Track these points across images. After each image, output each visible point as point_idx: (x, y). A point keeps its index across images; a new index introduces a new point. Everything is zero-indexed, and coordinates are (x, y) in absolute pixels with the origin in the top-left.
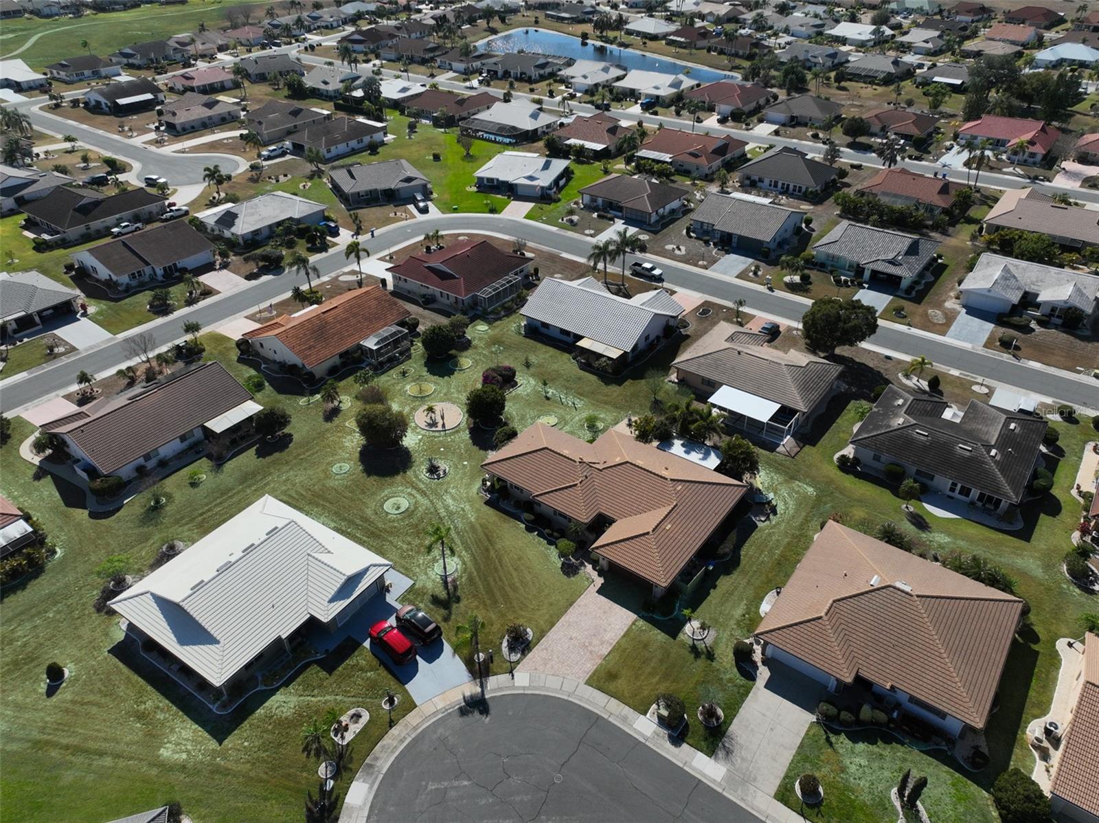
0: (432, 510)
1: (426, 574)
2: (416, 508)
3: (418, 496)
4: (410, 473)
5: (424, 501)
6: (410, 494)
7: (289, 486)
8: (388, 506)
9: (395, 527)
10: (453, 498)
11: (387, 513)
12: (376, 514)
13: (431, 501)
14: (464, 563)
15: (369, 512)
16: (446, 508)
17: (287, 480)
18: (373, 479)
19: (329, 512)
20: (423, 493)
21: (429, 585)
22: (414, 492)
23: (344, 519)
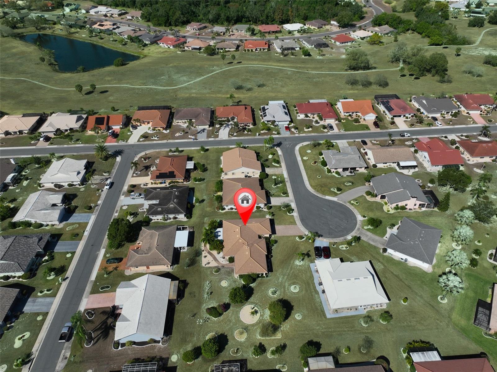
0: (287, 280)
1: (305, 264)
2: (291, 284)
3: (286, 287)
4: (281, 297)
5: (287, 284)
6: (288, 289)
7: (319, 322)
8: (297, 290)
9: (301, 282)
10: (279, 279)
11: (299, 288)
12: (302, 290)
13: (285, 283)
14: (294, 261)
15: (304, 292)
16: (283, 278)
17: (318, 325)
18: (292, 304)
19: (314, 301)
20: (284, 287)
21: (307, 261)
22: (286, 290)
23: (312, 295)
